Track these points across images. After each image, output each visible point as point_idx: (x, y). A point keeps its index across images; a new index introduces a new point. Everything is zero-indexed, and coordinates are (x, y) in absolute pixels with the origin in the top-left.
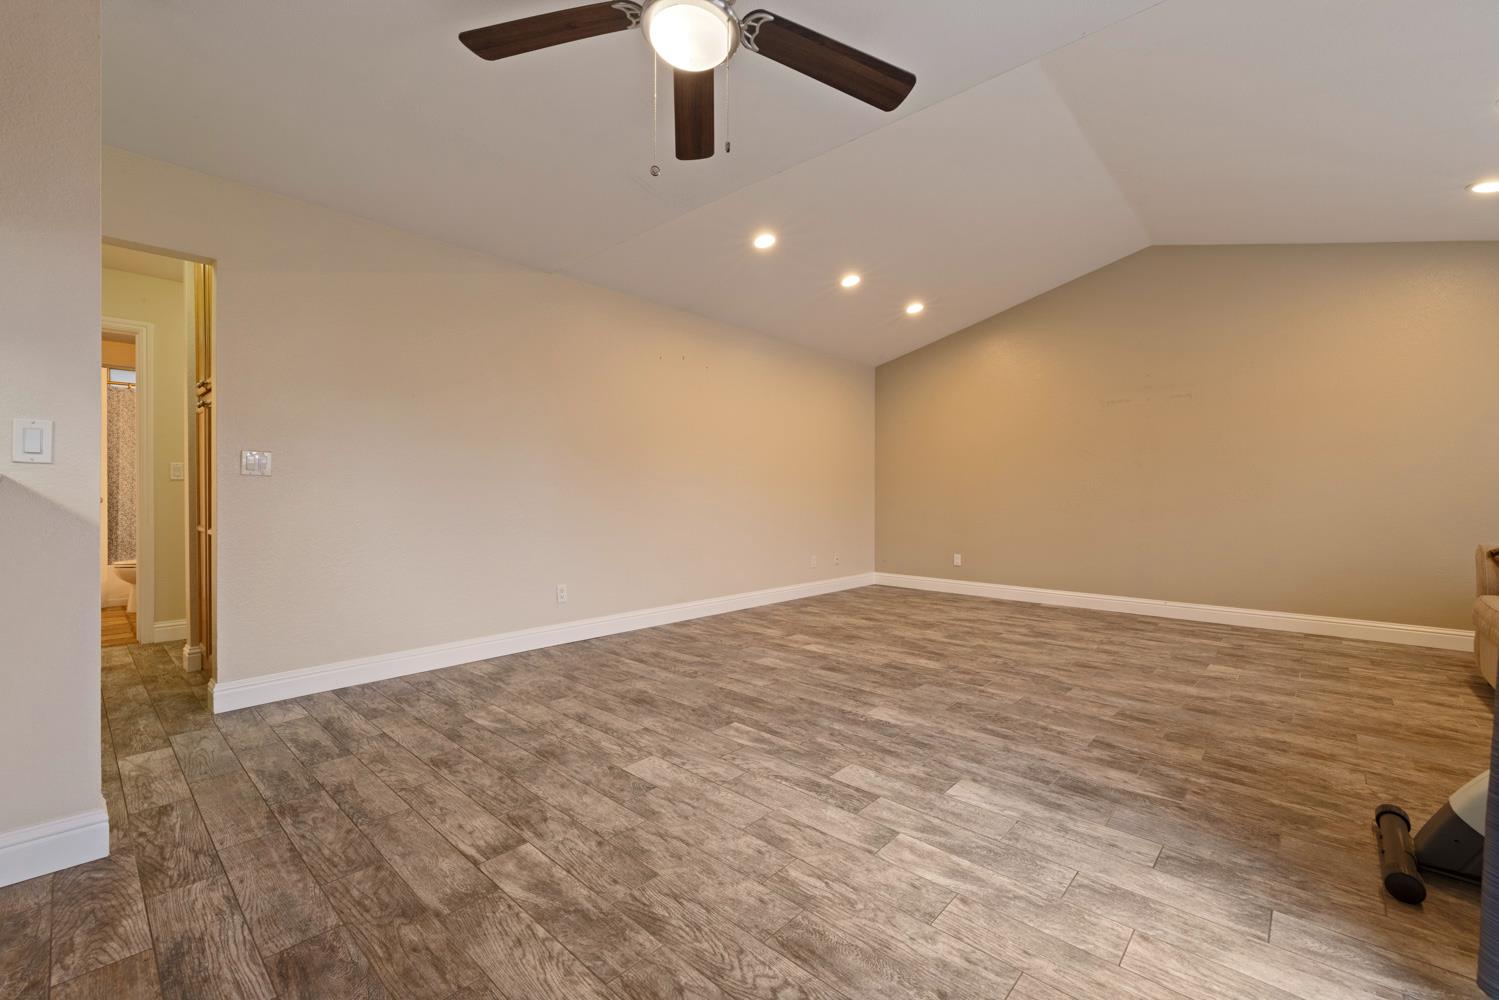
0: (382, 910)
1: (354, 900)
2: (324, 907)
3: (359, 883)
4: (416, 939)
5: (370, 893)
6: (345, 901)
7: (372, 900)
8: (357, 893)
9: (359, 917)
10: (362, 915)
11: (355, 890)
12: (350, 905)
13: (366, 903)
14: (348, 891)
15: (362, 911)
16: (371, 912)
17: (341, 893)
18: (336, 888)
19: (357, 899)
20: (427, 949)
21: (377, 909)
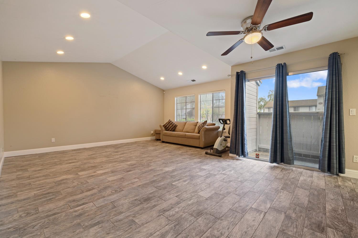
0: (294, 222)
1: (297, 229)
2: (305, 234)
3: (292, 231)
4: (294, 214)
5: (292, 227)
6: (299, 231)
7: (293, 226)
8: (294, 230)
9: (299, 226)
10: (298, 225)
11: (294, 231)
12: (299, 229)
13: (295, 226)
14: (296, 232)
15: (298, 226)
16: (296, 224)
17: (298, 233)
18: (298, 235)
19: (296, 229)
20: (294, 211)
21: (294, 223)
